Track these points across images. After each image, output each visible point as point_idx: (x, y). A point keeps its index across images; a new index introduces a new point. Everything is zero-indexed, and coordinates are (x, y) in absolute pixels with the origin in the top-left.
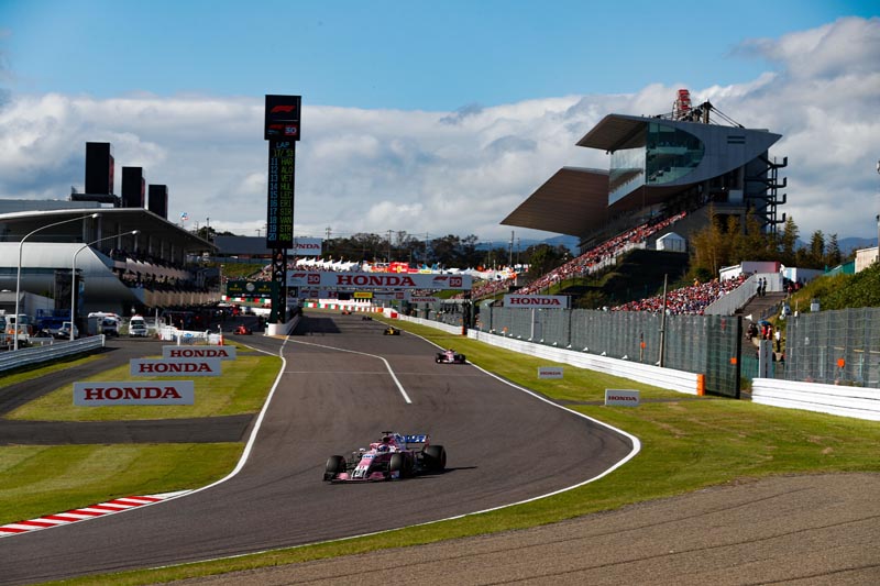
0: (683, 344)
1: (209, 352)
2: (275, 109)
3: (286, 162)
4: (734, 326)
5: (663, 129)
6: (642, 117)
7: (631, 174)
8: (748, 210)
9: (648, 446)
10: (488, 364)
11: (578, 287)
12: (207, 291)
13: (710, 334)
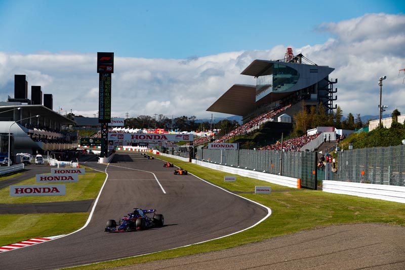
0: (291, 165)
1: (72, 171)
2: (103, 59)
3: (107, 83)
4: (314, 157)
5: (280, 66)
6: (271, 61)
7: (266, 87)
8: (319, 103)
9: (275, 212)
10: (201, 175)
11: (243, 139)
12: (71, 143)
13: (303, 160)
